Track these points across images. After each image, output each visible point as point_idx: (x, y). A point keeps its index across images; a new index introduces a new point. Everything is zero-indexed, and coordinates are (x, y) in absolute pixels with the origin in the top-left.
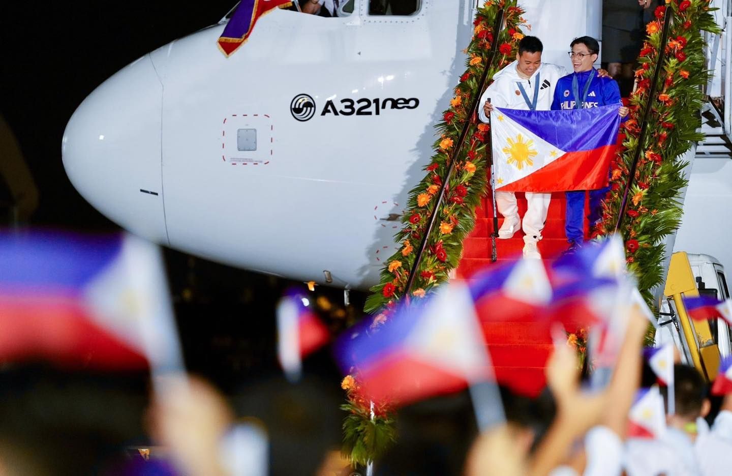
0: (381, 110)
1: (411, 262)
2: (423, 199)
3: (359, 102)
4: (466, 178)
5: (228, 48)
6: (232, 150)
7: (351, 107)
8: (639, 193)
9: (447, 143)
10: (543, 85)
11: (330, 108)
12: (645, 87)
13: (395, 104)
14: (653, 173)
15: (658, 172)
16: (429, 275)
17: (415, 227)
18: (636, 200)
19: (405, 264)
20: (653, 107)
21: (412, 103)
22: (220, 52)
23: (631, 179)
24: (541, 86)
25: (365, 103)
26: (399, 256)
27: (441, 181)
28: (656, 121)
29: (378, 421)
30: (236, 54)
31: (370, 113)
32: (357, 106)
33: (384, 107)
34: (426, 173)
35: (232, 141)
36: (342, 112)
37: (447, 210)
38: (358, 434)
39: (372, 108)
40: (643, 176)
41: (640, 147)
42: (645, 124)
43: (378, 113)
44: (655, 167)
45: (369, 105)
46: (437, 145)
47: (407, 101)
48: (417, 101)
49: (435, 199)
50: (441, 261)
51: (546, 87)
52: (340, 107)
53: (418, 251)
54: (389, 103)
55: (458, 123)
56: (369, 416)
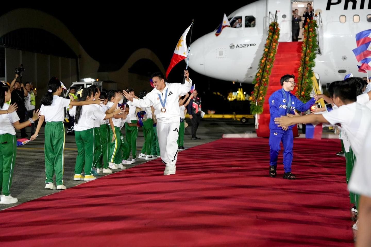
0: (248, 46)
1: (262, 74)
2: (263, 61)
3: (244, 45)
4: (271, 57)
5: (217, 35)
6: (218, 55)
7: (242, 46)
8: (307, 59)
9: (267, 50)
10: (169, 94)
11: (238, 46)
12: (306, 38)
13: (251, 45)
14: (310, 55)
15: (310, 54)
16: (266, 76)
17: (261, 67)
18: (307, 60)
19: (260, 75)
20: (308, 42)
21: (254, 45)
22: (215, 36)
23: (305, 56)
24: (168, 94)
25: (245, 45)
26: (259, 72)
27: (267, 57)
28: (309, 45)
29: (258, 106)
30: (219, 36)
31: (245, 47)
32: (243, 46)
33: (249, 45)
34: (262, 56)
35: (218, 54)
36: (240, 47)
37: (268, 63)
38: (254, 109)
39: (246, 46)
40: (308, 55)
41: (306, 50)
42: (307, 45)
43: (247, 47)
44: (310, 53)
45: (246, 45)
46: (264, 50)
47: (253, 44)
48: (255, 44)
49: (265, 61)
50: (268, 73)
51: (170, 95)
52: (240, 46)
53: (263, 72)
54: (250, 45)
55: (268, 46)
56: (256, 105)
